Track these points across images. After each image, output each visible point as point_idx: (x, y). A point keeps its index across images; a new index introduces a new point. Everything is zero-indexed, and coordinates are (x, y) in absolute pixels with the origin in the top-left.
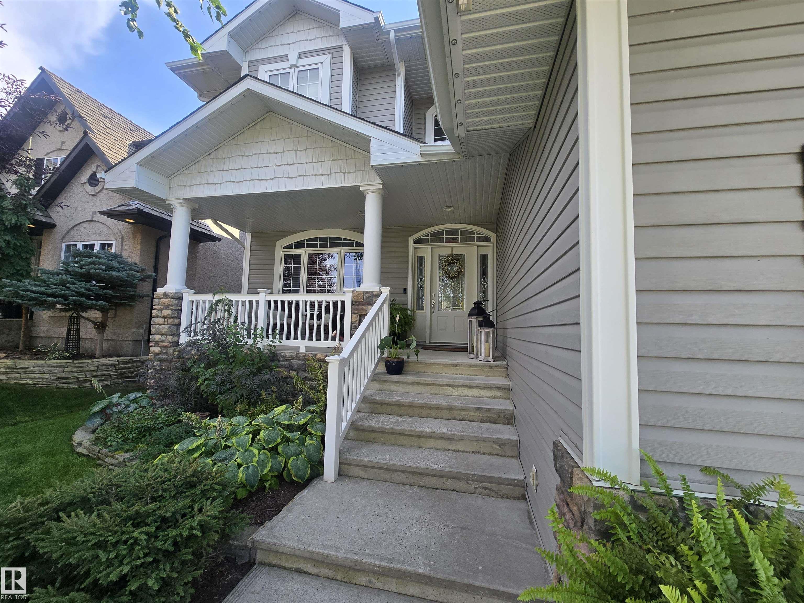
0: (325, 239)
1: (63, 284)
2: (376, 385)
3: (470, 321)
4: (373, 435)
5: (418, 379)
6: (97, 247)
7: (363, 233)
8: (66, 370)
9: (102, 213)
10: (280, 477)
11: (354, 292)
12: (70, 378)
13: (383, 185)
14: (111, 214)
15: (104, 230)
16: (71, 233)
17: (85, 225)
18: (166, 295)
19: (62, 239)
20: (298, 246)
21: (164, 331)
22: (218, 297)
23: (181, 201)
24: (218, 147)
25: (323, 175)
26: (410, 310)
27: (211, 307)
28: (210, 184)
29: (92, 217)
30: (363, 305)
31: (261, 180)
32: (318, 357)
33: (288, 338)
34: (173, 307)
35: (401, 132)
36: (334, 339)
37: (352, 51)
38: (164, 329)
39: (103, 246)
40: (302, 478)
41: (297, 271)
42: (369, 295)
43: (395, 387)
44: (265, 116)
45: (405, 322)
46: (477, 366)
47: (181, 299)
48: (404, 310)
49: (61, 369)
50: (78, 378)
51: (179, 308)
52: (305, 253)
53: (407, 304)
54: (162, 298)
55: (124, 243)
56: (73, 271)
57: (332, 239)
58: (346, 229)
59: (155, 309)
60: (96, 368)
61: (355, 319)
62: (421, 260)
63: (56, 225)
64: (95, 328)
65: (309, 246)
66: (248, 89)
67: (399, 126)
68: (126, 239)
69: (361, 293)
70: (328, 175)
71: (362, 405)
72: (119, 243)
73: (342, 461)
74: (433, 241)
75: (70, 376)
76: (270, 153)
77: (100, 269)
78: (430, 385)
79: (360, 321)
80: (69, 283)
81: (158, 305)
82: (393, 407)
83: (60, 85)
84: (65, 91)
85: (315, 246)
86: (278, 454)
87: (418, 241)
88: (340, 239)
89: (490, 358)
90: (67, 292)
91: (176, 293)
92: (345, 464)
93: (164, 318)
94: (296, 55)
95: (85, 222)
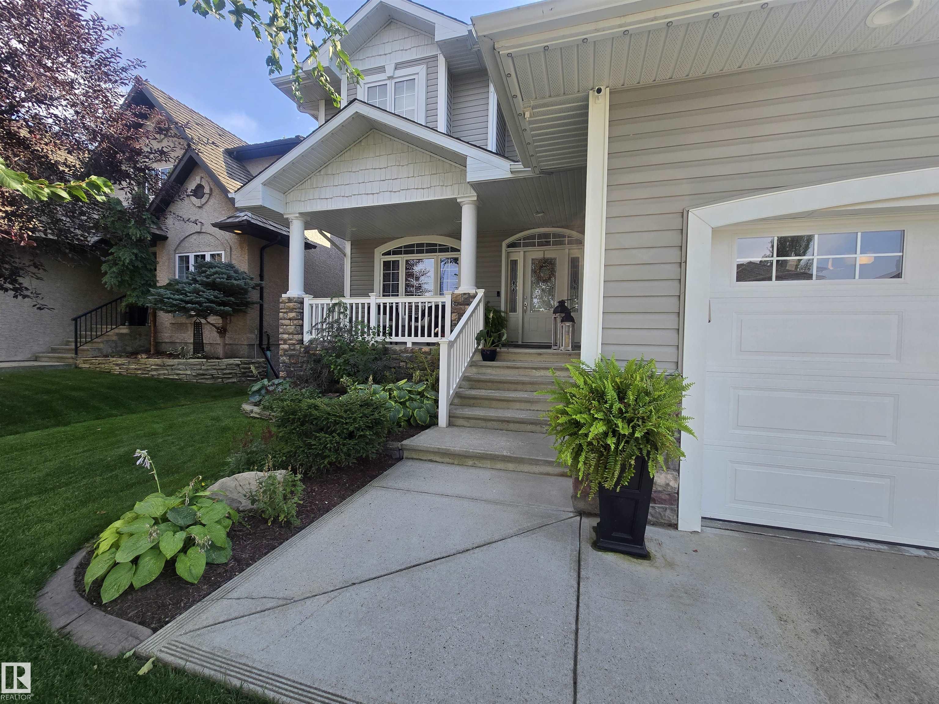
0: (422, 245)
1: (196, 292)
2: (474, 370)
3: (555, 318)
4: (472, 401)
5: (509, 364)
6: (208, 259)
7: (460, 239)
8: (203, 367)
9: (215, 225)
10: (408, 421)
11: (453, 294)
12: (206, 374)
13: (478, 196)
14: (222, 226)
15: (212, 241)
16: (183, 245)
17: (195, 237)
18: (290, 300)
19: (175, 251)
20: (396, 252)
21: (291, 331)
22: (335, 301)
23: (298, 215)
24: (328, 164)
25: (423, 189)
26: (503, 312)
27: (329, 310)
28: (322, 199)
29: (201, 229)
30: (461, 305)
31: (367, 194)
32: (423, 350)
33: (397, 335)
34: (297, 310)
35: (494, 151)
36: (436, 335)
37: (446, 60)
38: (291, 329)
39: (212, 256)
40: (425, 422)
41: (396, 277)
42: (466, 296)
43: (489, 371)
44: (368, 133)
45: (498, 322)
46: (557, 354)
47: (302, 303)
48: (497, 312)
49: (199, 367)
50: (212, 375)
51: (302, 311)
52: (402, 259)
53: (500, 307)
54: (287, 303)
55: (232, 253)
56: (202, 280)
57: (428, 245)
58: (441, 235)
59: (281, 312)
60: (225, 367)
61: (455, 318)
62: (514, 263)
63: (168, 237)
64: (218, 332)
65: (406, 252)
66: (357, 112)
67: (492, 145)
68: (233, 250)
69: (459, 295)
70: (428, 188)
71: (463, 382)
72: (228, 253)
73: (452, 415)
74: (526, 245)
75: (206, 373)
76: (375, 169)
77: (223, 278)
78: (518, 368)
79: (459, 319)
80: (200, 291)
81: (284, 309)
82: (488, 384)
83: (156, 94)
84: (161, 100)
85: (412, 252)
86: (407, 407)
87: (512, 245)
88: (435, 245)
89: (570, 348)
90: (201, 299)
91: (299, 298)
92: (453, 417)
93: (290, 319)
94: (393, 66)
95: (194, 233)
